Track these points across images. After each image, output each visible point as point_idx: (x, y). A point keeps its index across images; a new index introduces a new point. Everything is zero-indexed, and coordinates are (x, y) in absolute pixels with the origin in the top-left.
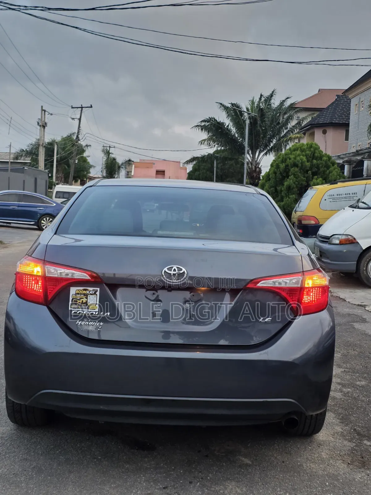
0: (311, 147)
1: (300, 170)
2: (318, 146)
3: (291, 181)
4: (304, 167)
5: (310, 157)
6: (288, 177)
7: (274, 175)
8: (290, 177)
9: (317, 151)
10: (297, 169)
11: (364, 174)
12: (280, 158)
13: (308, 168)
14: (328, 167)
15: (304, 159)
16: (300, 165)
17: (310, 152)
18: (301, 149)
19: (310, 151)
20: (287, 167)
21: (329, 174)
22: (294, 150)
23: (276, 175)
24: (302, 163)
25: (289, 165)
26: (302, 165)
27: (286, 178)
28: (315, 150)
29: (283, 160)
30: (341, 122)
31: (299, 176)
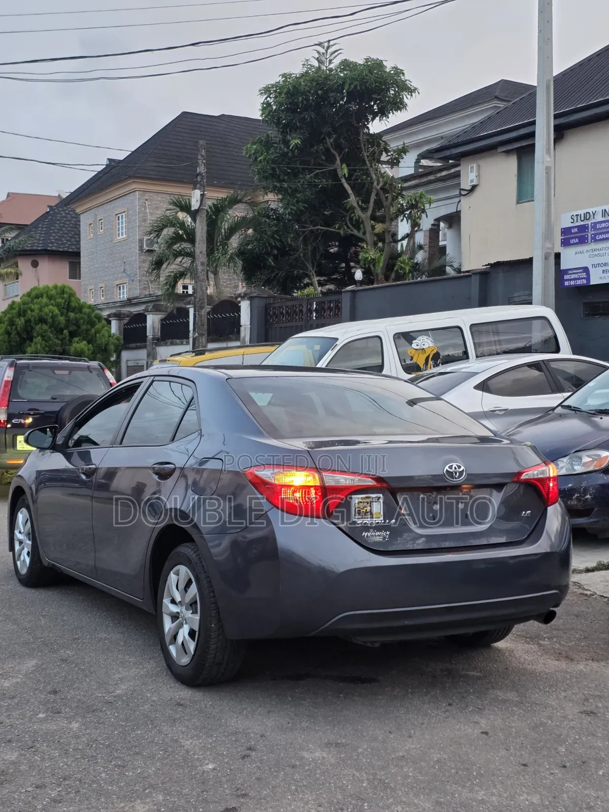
0: (63, 292)
1: (50, 327)
2: (72, 290)
3: (39, 345)
4: (56, 323)
5: (63, 308)
6: (31, 341)
7: (6, 336)
8: (34, 340)
9: (73, 299)
10: (46, 327)
11: (148, 334)
12: (14, 309)
13: (62, 326)
14: (93, 324)
15: (56, 311)
16: (50, 320)
17: (63, 301)
18: (47, 295)
19: (63, 298)
20: (28, 324)
21: (95, 334)
22: (37, 297)
23: (9, 337)
24: (53, 317)
25: (32, 319)
26: (54, 321)
27: (28, 342)
28: (69, 297)
29: (19, 311)
30: (61, 250)
31: (50, 338)
